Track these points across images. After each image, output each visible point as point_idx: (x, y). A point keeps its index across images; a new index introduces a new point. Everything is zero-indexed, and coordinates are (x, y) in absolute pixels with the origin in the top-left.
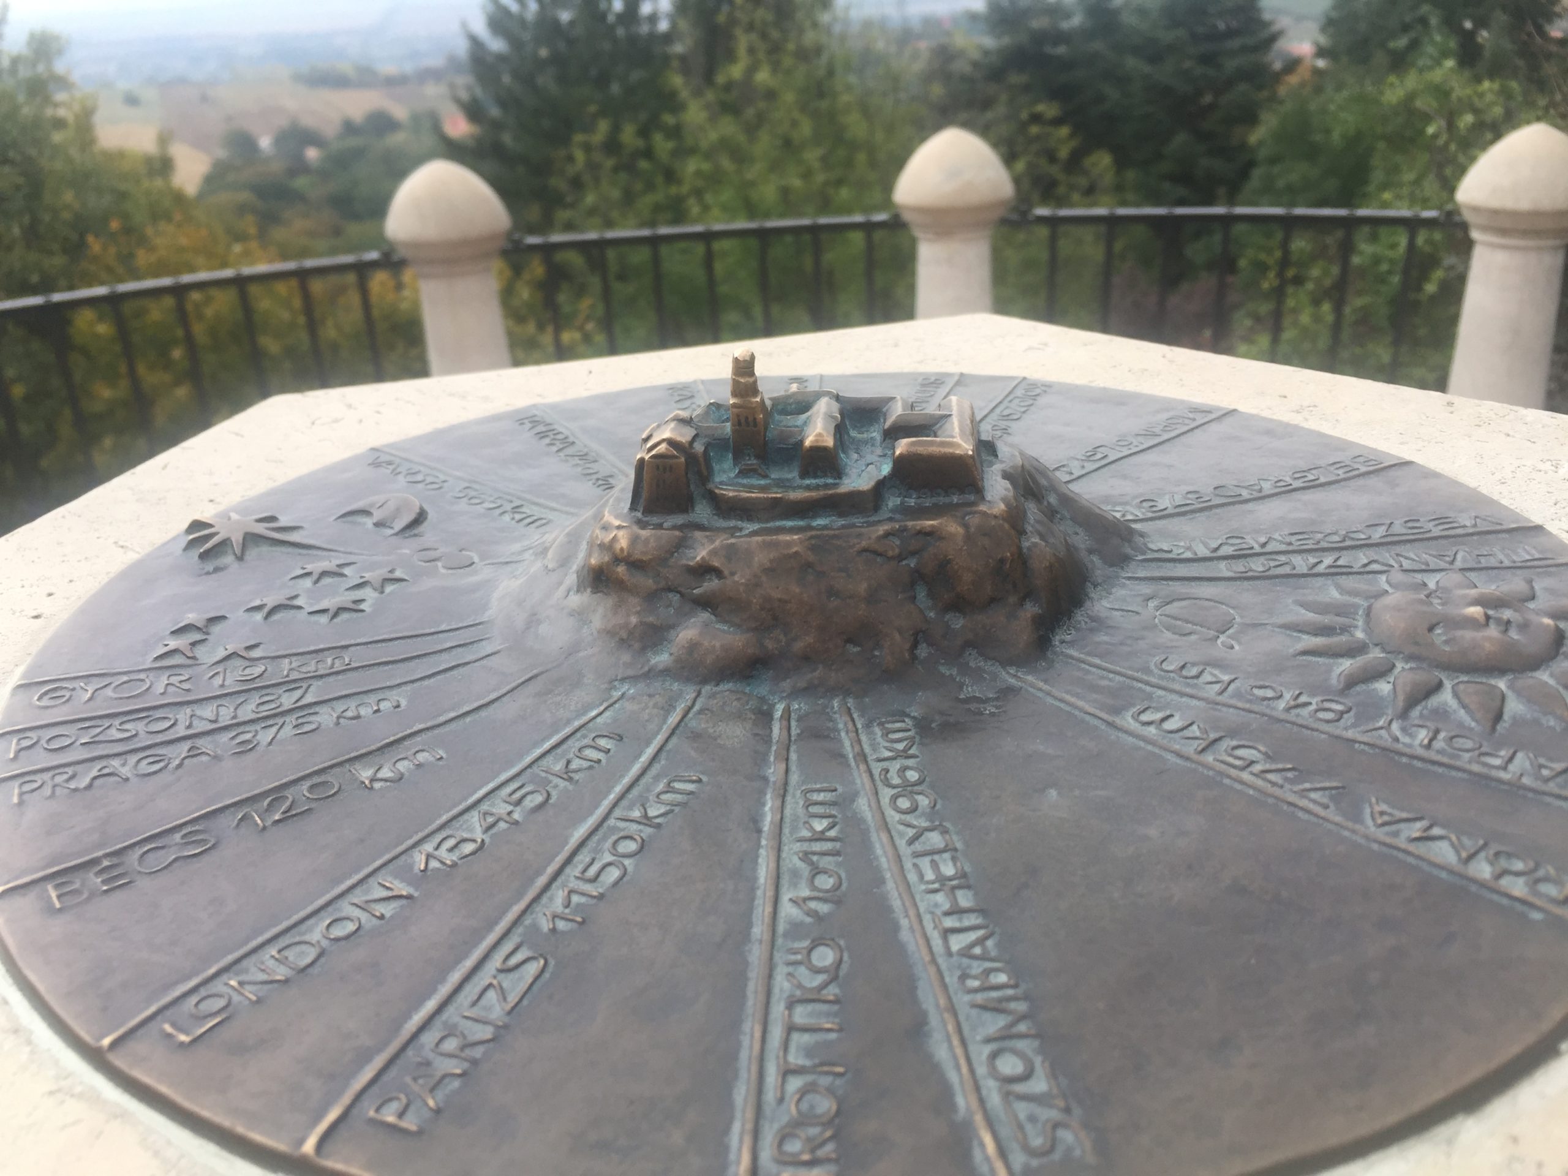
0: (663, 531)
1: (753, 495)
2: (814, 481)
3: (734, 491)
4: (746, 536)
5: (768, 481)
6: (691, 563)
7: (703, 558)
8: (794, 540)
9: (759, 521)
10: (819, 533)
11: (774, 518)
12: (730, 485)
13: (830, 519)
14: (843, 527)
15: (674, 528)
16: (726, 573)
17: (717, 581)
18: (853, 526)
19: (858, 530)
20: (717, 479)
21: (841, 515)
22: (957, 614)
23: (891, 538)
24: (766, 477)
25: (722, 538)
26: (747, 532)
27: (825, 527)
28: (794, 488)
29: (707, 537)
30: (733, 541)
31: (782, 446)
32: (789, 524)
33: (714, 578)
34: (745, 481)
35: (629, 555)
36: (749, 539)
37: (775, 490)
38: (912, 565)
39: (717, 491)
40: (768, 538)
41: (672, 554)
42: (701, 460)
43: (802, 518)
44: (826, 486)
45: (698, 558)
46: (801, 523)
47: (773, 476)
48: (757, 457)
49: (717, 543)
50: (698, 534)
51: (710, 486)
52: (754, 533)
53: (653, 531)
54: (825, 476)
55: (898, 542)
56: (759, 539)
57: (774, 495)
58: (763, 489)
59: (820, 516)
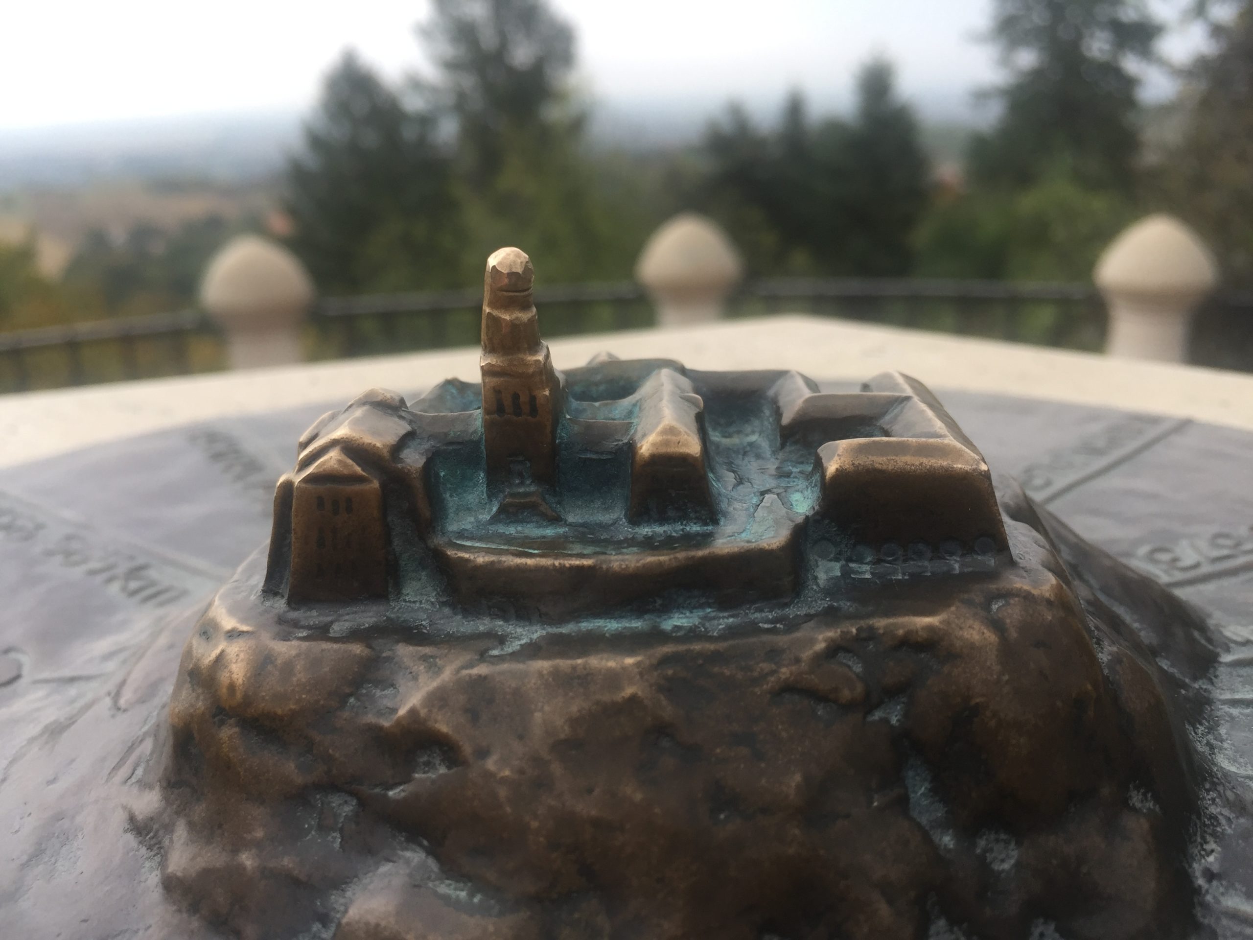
0: (326, 645)
1: (530, 562)
2: (659, 529)
3: (489, 551)
4: (514, 656)
5: (561, 530)
6: (386, 723)
7: (413, 712)
8: (624, 669)
9: (545, 619)
10: (681, 648)
11: (575, 615)
12: (480, 539)
13: (701, 613)
14: (731, 632)
15: (355, 635)
16: (467, 749)
17: (443, 770)
18: (754, 629)
19: (766, 638)
20: (453, 527)
21: (726, 604)
22: (1003, 836)
23: (841, 656)
24: (556, 520)
25: (458, 663)
26: (514, 646)
27: (692, 634)
28: (620, 545)
29: (424, 658)
30: (481, 670)
31: (589, 456)
32: (611, 626)
33: (437, 762)
34: (512, 530)
35: (247, 701)
36: (520, 666)
37: (577, 548)
38: (894, 720)
39: (451, 552)
40: (564, 664)
41: (343, 700)
42: (418, 484)
43: (640, 612)
44: (689, 540)
45: (402, 712)
46: (637, 624)
47: (571, 519)
48: (538, 479)
49: (447, 675)
50: (404, 651)
51: (438, 541)
52: (533, 651)
53: (305, 645)
54: (683, 517)
55: (858, 668)
56: (543, 665)
57: (577, 562)
58: (551, 547)
59: (680, 607)
